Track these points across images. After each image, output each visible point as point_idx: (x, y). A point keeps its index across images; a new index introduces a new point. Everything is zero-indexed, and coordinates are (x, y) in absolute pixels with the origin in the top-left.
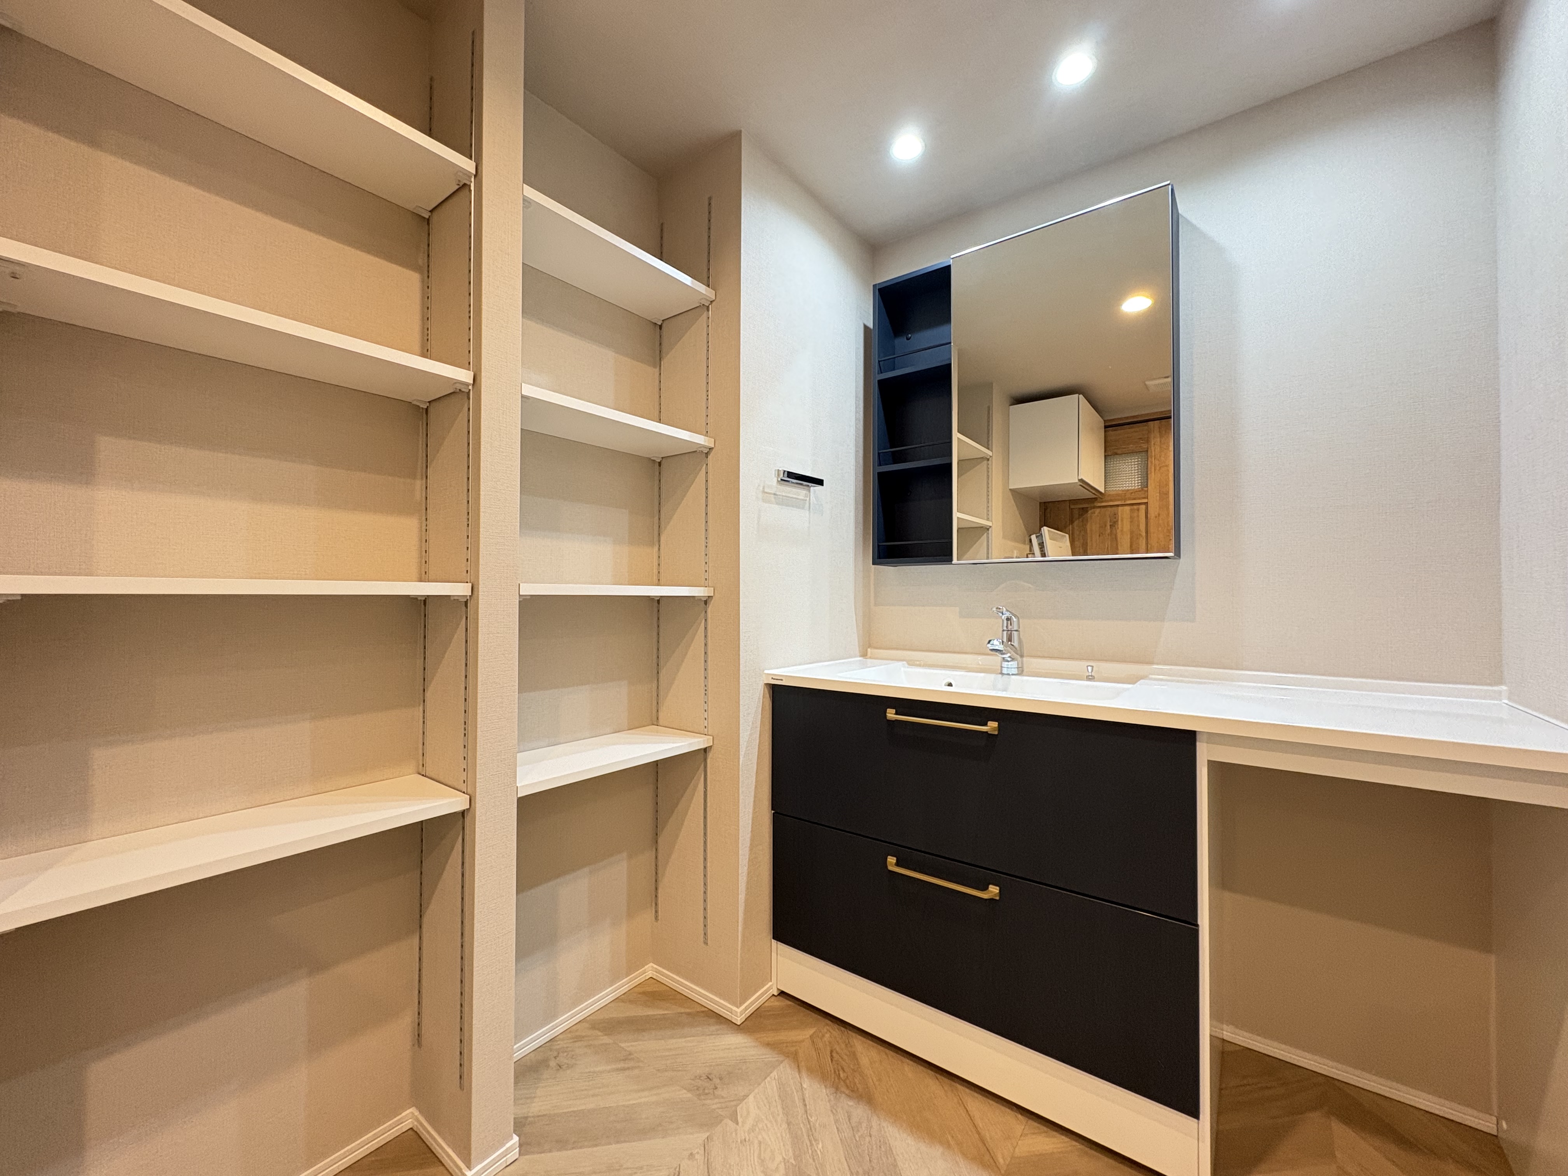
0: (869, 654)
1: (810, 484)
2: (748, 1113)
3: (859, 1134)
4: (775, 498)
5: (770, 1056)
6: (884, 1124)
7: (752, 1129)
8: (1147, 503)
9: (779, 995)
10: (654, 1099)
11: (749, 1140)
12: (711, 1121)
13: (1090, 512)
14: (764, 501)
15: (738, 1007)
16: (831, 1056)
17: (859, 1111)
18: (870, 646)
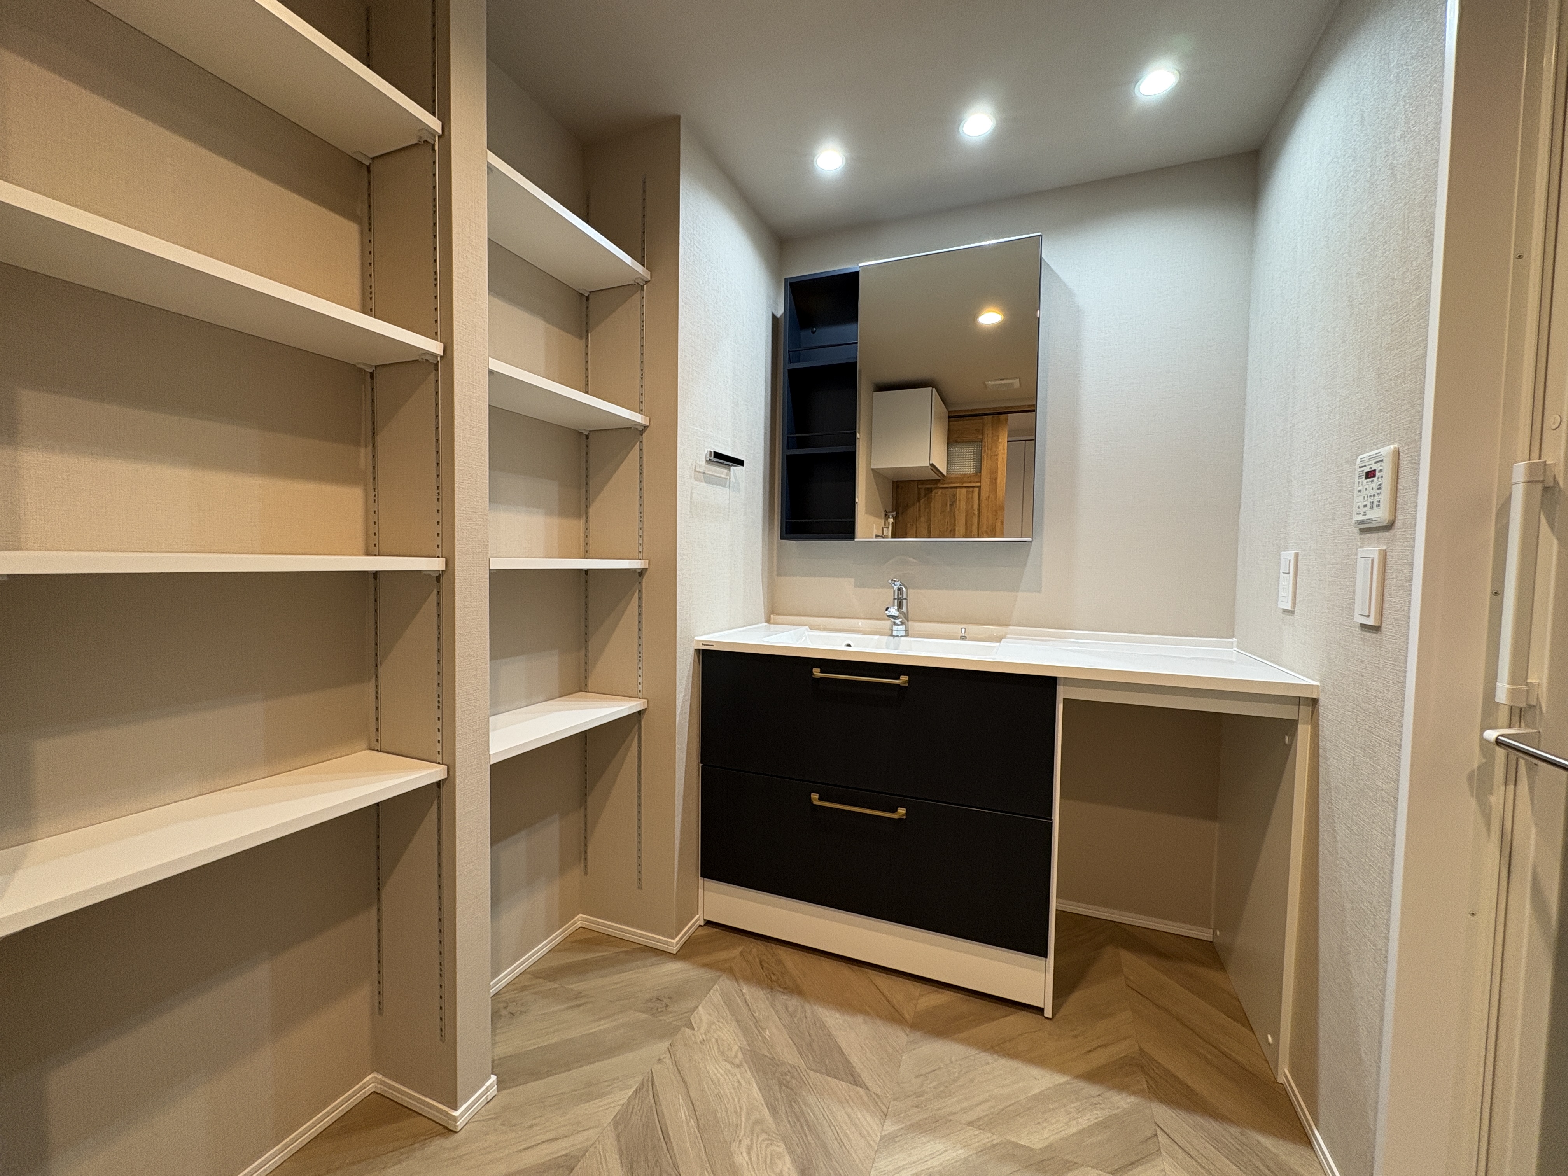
0: (772, 621)
1: (731, 464)
2: (701, 1020)
3: (797, 1018)
4: (704, 476)
5: (707, 974)
6: (816, 1007)
7: (708, 1031)
8: (980, 486)
9: (705, 925)
10: (615, 1023)
11: (707, 1040)
12: (670, 1032)
13: (934, 492)
14: (696, 479)
15: (673, 939)
16: (761, 965)
17: (794, 1002)
18: (773, 613)
